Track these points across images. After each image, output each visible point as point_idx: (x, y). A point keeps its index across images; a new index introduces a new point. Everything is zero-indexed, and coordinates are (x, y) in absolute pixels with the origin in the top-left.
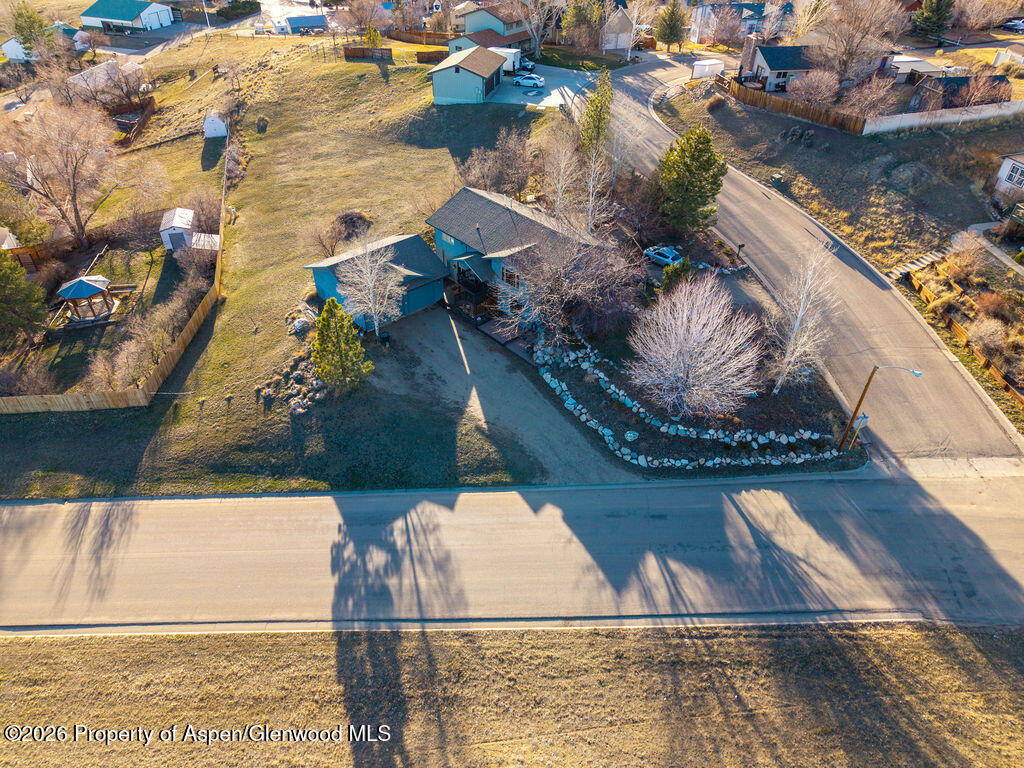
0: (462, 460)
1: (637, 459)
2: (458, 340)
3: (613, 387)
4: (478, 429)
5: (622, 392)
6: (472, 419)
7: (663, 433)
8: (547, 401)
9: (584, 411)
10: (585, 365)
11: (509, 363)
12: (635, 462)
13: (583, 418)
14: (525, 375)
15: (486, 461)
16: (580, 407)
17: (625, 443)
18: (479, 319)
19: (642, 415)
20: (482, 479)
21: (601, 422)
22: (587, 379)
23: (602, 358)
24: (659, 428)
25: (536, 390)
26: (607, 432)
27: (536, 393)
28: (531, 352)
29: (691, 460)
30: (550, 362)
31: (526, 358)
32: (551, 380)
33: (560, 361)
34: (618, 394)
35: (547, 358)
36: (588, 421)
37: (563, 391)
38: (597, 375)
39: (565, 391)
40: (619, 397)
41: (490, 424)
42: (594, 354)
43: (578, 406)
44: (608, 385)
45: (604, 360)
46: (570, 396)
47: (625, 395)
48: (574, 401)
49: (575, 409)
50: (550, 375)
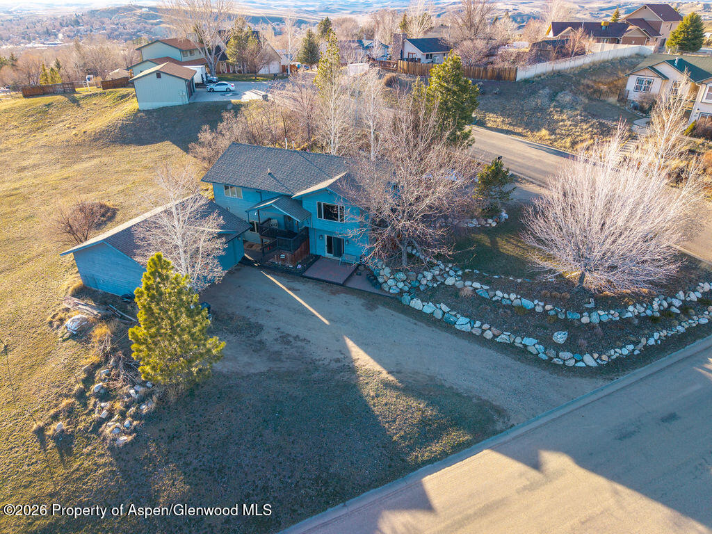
0: (395, 431)
1: (582, 360)
3: (499, 293)
4: (387, 385)
5: (513, 296)
6: (369, 374)
7: (587, 324)
8: (433, 329)
9: (486, 326)
10: (450, 281)
11: (363, 301)
12: (580, 364)
13: (489, 335)
14: (390, 308)
15: (424, 422)
16: (478, 324)
17: (559, 347)
18: (299, 266)
19: (552, 313)
20: (436, 448)
21: (516, 333)
22: (462, 294)
23: (463, 269)
24: (579, 320)
26: (529, 341)
27: (415, 324)
29: (636, 344)
30: (406, 288)
31: (376, 291)
32: (424, 306)
33: (417, 284)
34: (509, 299)
35: (401, 285)
36: (497, 336)
37: (444, 313)
38: (471, 286)
39: (448, 312)
40: (512, 301)
41: (395, 373)
42: (451, 268)
43: (475, 324)
44: (491, 293)
45: (466, 270)
46: (458, 316)
47: (519, 297)
48: (468, 320)
49: (472, 327)
50: (419, 301)
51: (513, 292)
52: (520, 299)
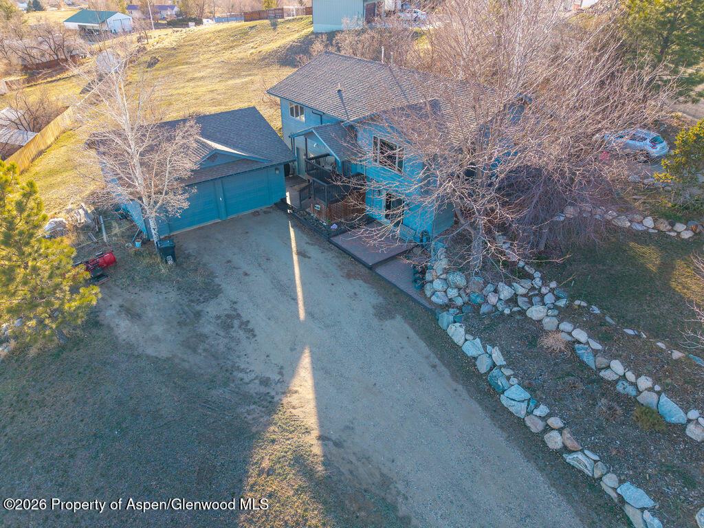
3: (617, 367)
4: (299, 461)
5: (645, 382)
6: (291, 426)
8: (460, 387)
9: (555, 422)
10: (536, 312)
11: (381, 299)
13: (555, 441)
14: (412, 326)
16: (542, 410)
18: (334, 226)
21: (611, 462)
22: (548, 342)
23: (572, 298)
25: (437, 361)
26: (635, 495)
27: (434, 366)
30: (459, 302)
31: (412, 291)
32: (466, 340)
33: (479, 300)
34: (635, 385)
35: (453, 293)
36: (571, 452)
37: (494, 365)
38: (570, 334)
39: (500, 367)
40: (639, 392)
41: (331, 444)
42: (552, 290)
43: (536, 407)
44: (602, 361)
45: (577, 302)
46: (514, 381)
47: (657, 388)
48: (527, 395)
49: (529, 413)
50: (462, 330)
51: (649, 374)
52: (659, 393)
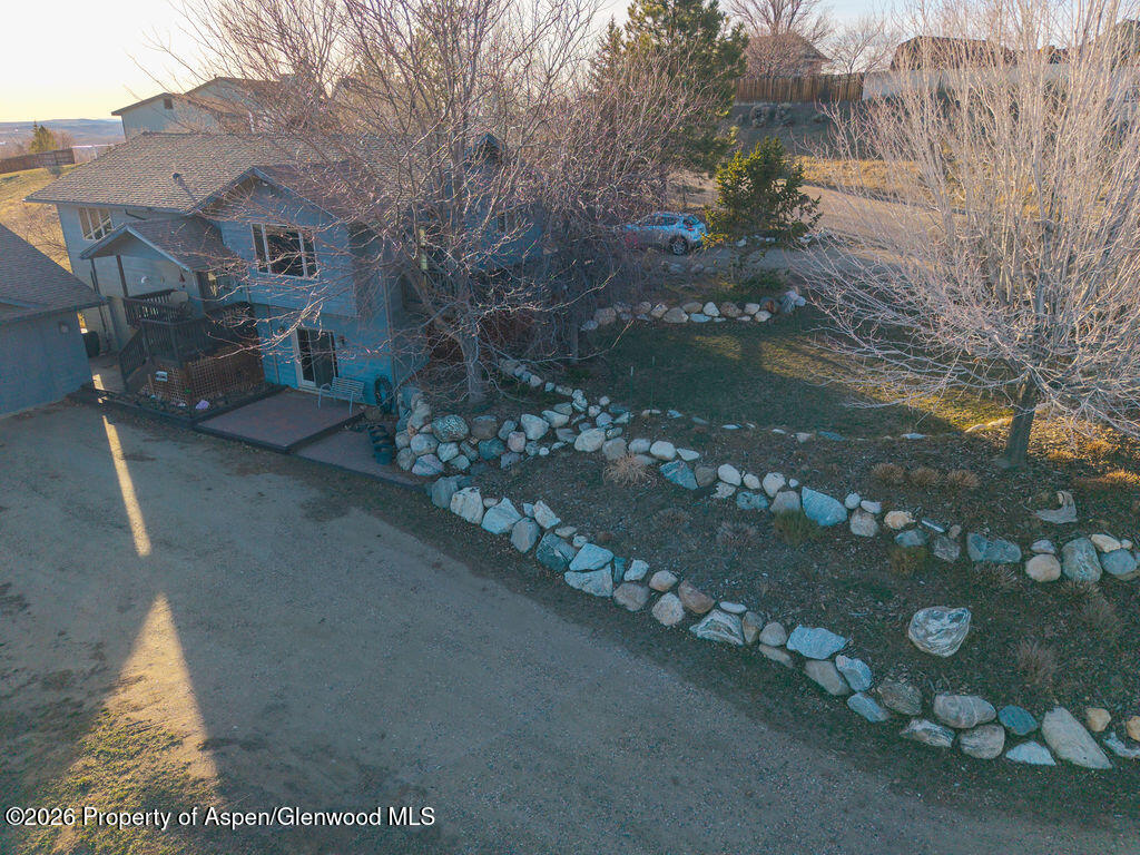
1: (1038, 737)
2: (121, 466)
3: (729, 473)
5: (773, 482)
7: (1050, 586)
8: (490, 583)
9: (663, 578)
10: (588, 440)
12: (1029, 753)
13: (670, 610)
14: (383, 516)
16: (638, 568)
17: (932, 673)
19: (911, 538)
21: (767, 607)
22: (615, 474)
23: (638, 409)
24: (1019, 567)
25: (442, 557)
26: (813, 641)
27: (437, 565)
28: (386, 448)
30: (463, 463)
31: (375, 469)
32: (486, 509)
33: (495, 450)
34: (761, 491)
35: (448, 451)
36: (699, 618)
37: (542, 530)
38: (648, 453)
39: (553, 529)
40: (771, 499)
42: (604, 409)
43: (627, 567)
44: (704, 473)
45: (646, 413)
46: (579, 540)
47: (793, 483)
48: (604, 554)
49: (618, 582)
50: (477, 496)
51: (776, 468)
52: (798, 490)
